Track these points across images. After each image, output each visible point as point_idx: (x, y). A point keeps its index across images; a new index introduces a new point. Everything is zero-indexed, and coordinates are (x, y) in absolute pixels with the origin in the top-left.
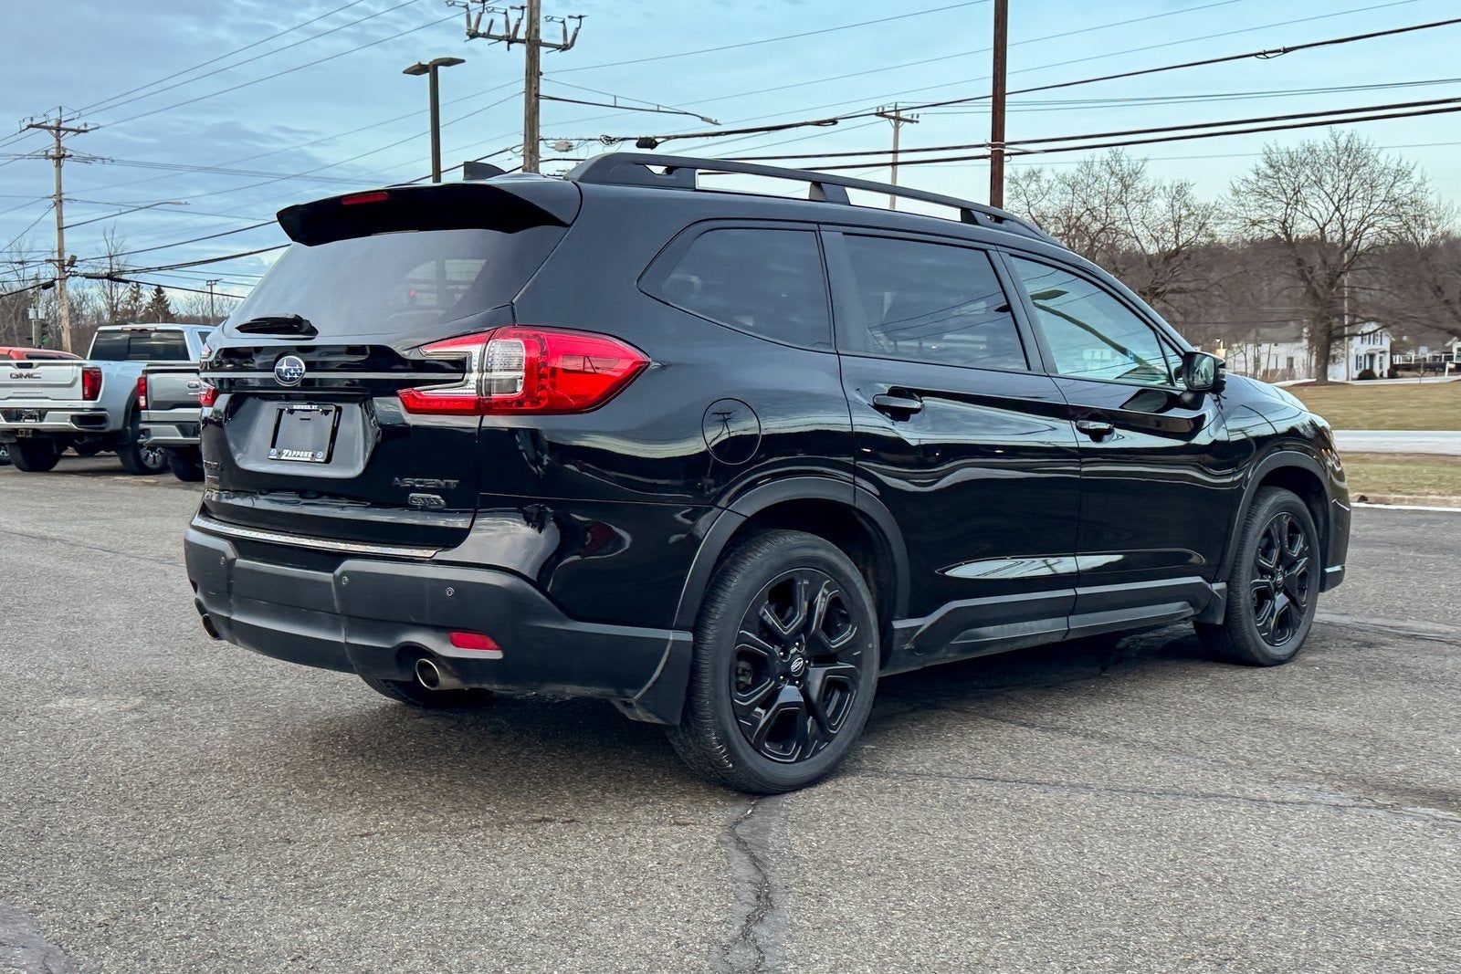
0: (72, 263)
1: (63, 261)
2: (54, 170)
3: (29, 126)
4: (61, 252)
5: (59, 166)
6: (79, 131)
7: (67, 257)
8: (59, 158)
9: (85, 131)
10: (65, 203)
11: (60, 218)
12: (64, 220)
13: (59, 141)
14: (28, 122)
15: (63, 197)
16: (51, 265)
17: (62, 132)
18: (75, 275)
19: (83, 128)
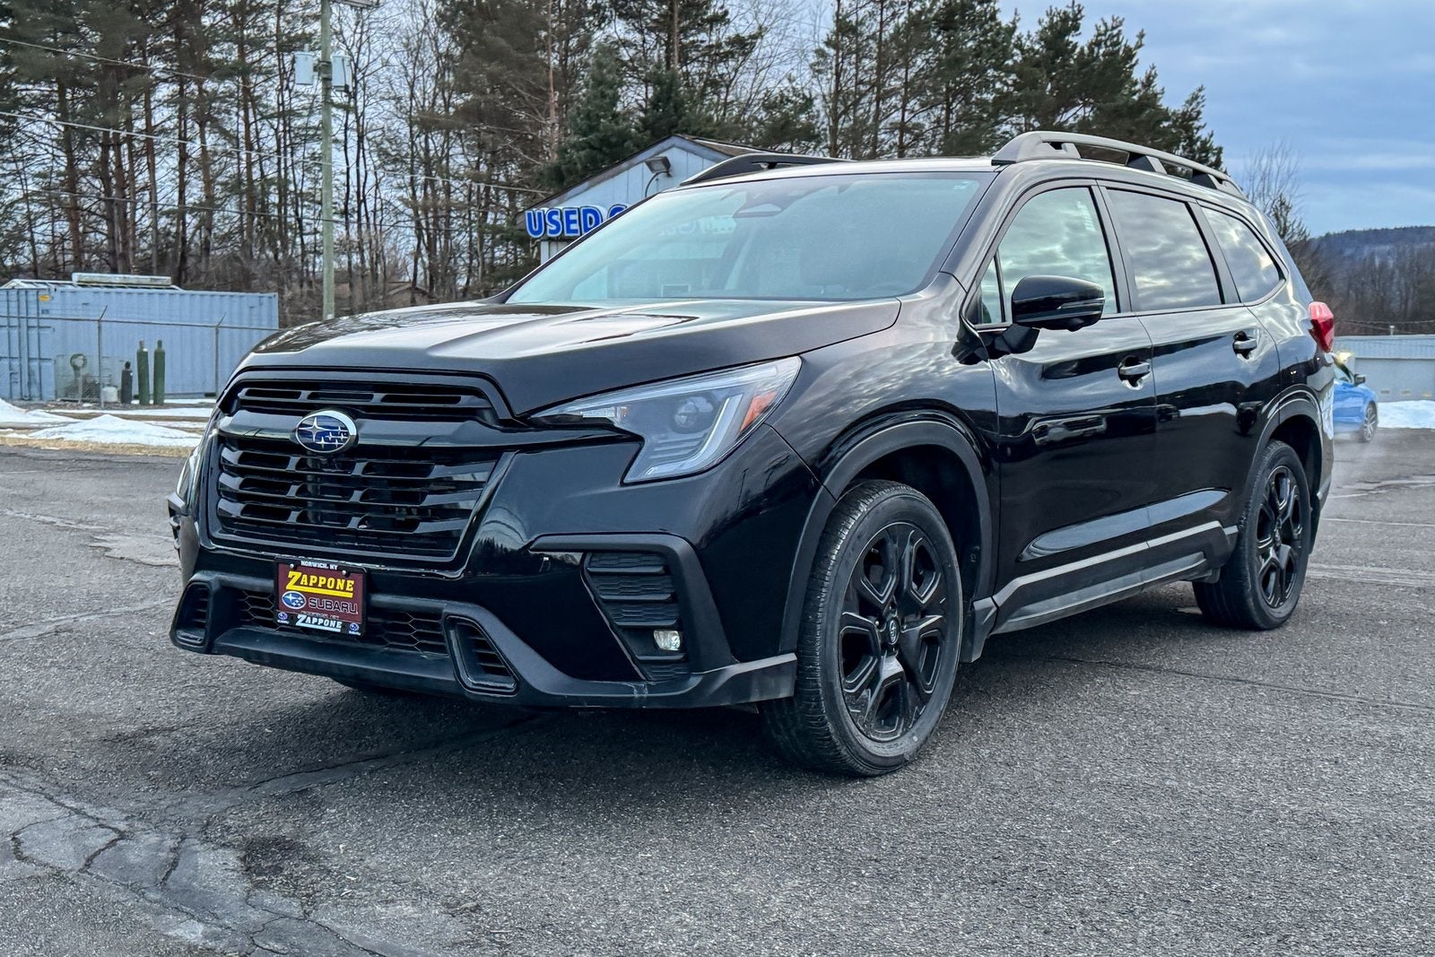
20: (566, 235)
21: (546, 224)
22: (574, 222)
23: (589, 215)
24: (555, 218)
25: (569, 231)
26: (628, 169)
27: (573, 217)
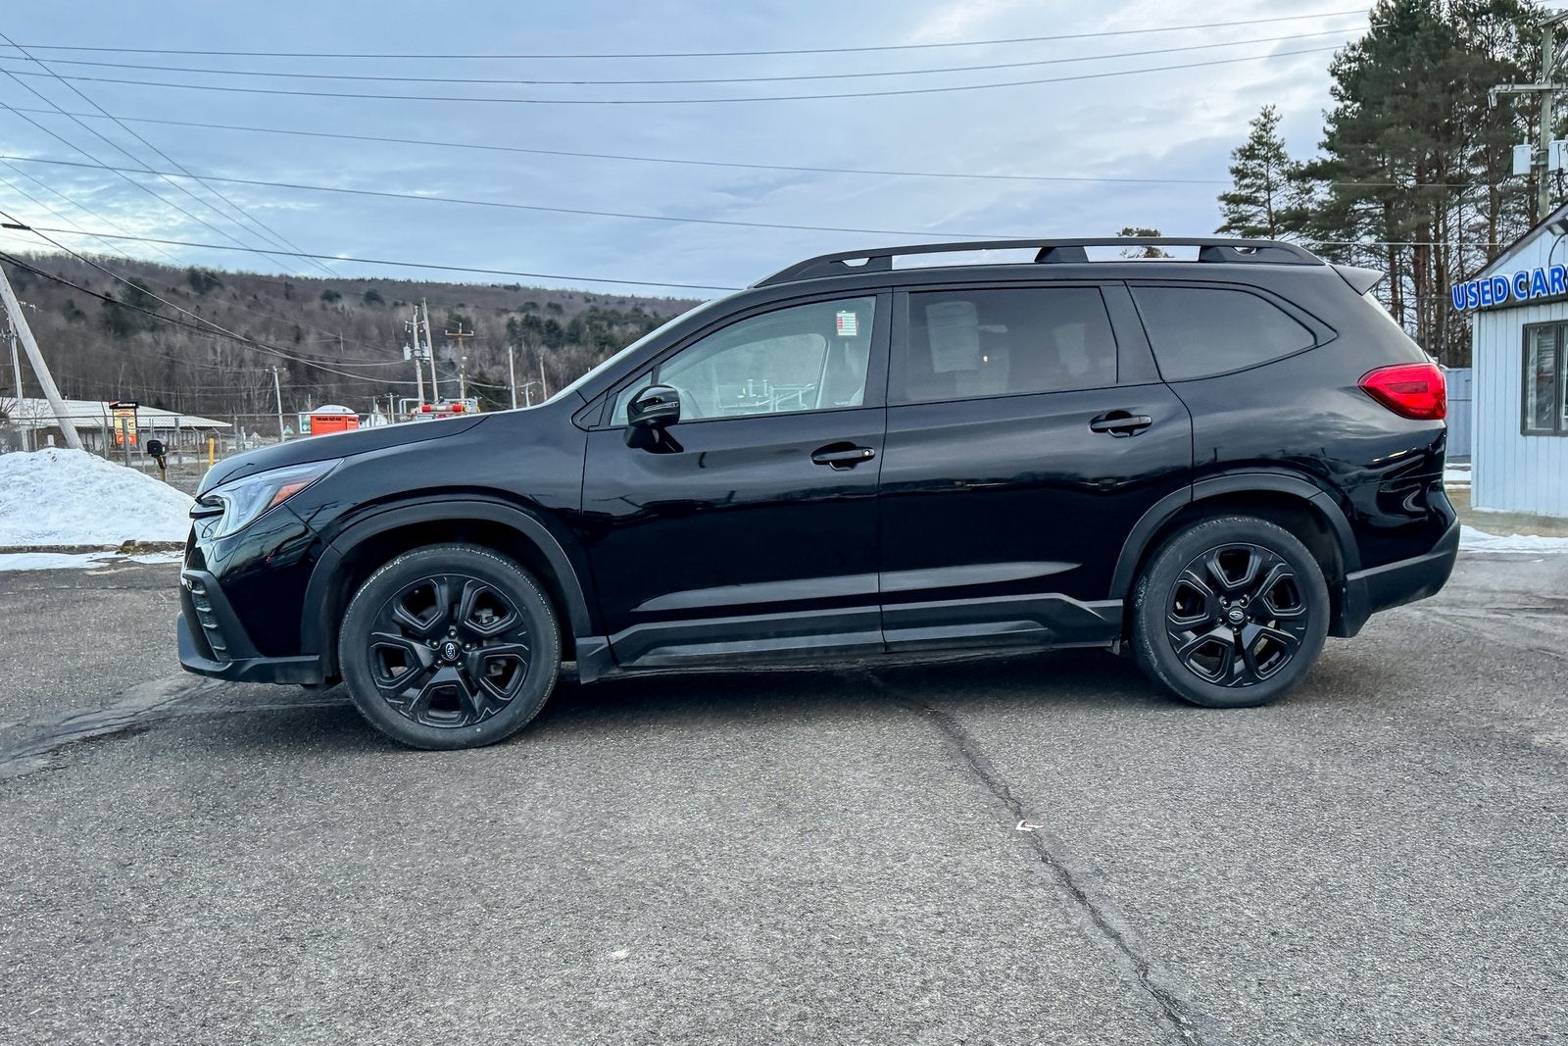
20: (1482, 305)
21: (1467, 297)
22: (1487, 292)
23: (1499, 284)
24: (1474, 290)
25: (1485, 301)
26: (1540, 234)
27: (1487, 288)
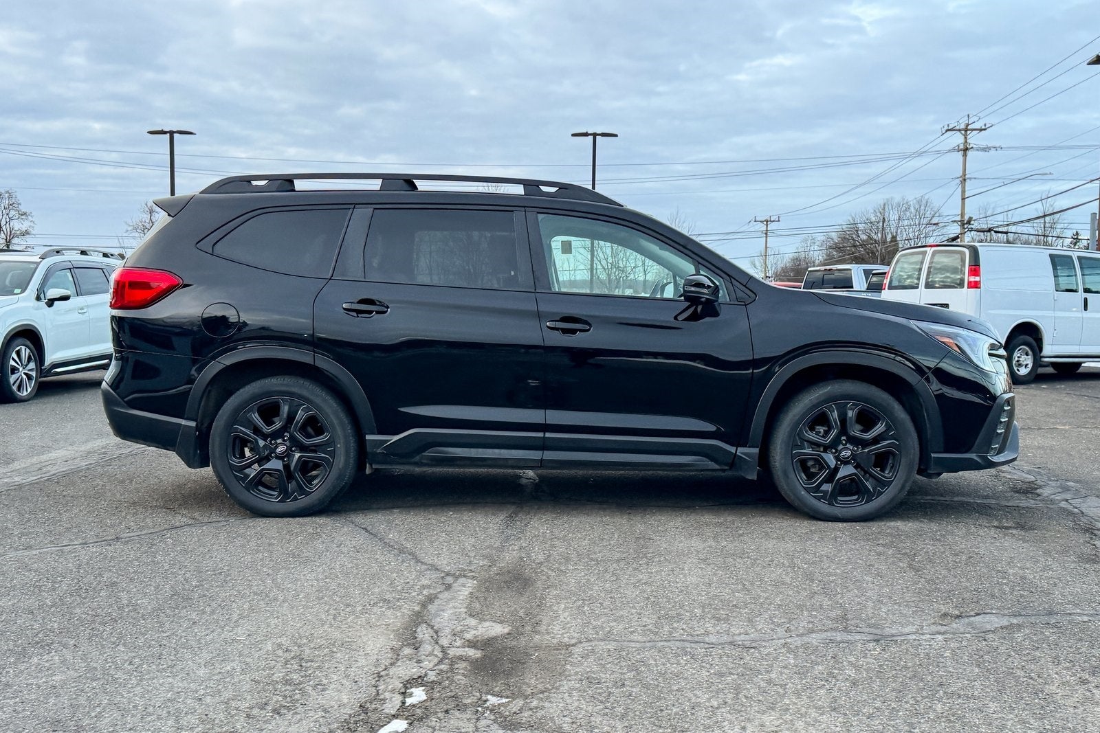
0: (969, 222)
1: (963, 221)
2: (961, 159)
3: (947, 131)
4: (963, 215)
5: (965, 155)
6: (981, 130)
7: (966, 218)
8: (966, 150)
9: (985, 130)
10: (968, 181)
11: (963, 192)
12: (966, 193)
13: (966, 138)
14: (946, 128)
15: (967, 176)
16: (956, 224)
17: (969, 132)
18: (971, 230)
19: (983, 127)
